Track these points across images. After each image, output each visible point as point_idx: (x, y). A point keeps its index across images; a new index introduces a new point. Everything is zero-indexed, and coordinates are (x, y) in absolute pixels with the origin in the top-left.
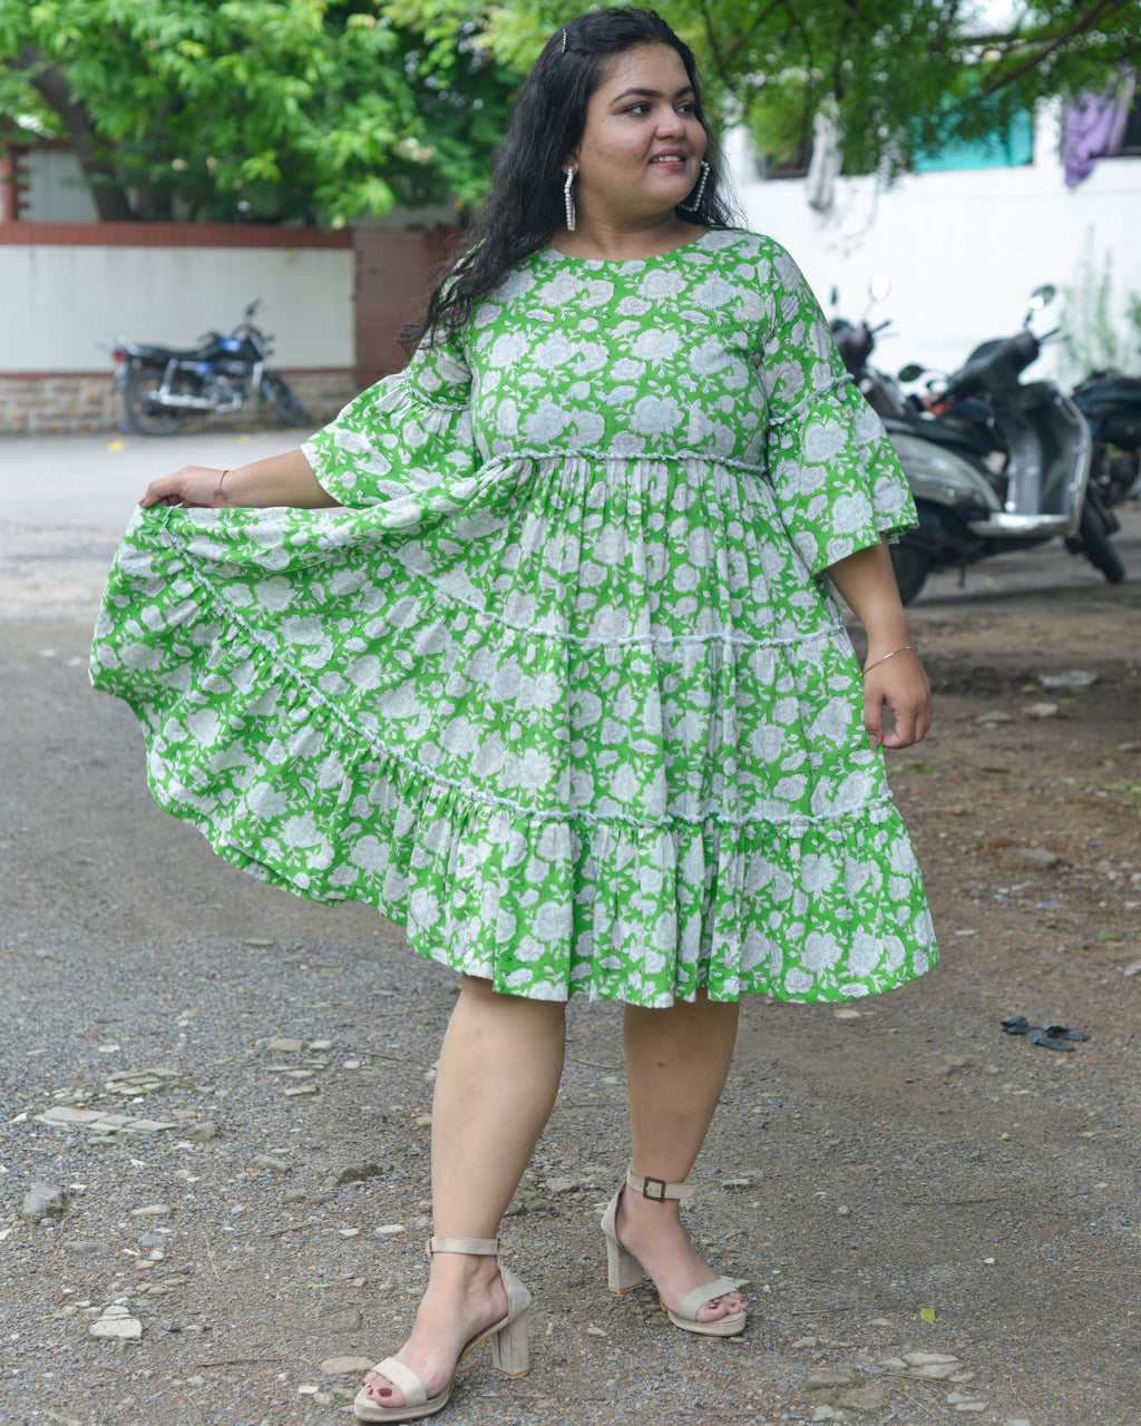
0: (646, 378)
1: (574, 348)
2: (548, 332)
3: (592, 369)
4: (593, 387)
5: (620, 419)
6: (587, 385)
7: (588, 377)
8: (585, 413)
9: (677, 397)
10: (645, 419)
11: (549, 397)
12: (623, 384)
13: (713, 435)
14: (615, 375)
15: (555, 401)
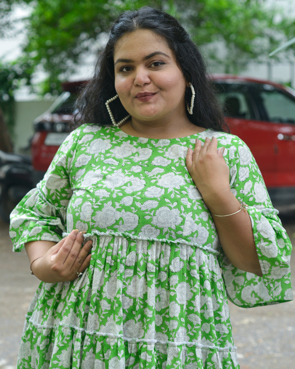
0: (164, 197)
1: (127, 179)
2: (114, 170)
3: (135, 190)
4: (135, 200)
5: (147, 218)
6: (131, 198)
7: (133, 194)
8: (129, 213)
9: (180, 209)
10: (161, 219)
11: (110, 203)
12: (151, 199)
13: (197, 232)
14: (147, 194)
15: (113, 205)
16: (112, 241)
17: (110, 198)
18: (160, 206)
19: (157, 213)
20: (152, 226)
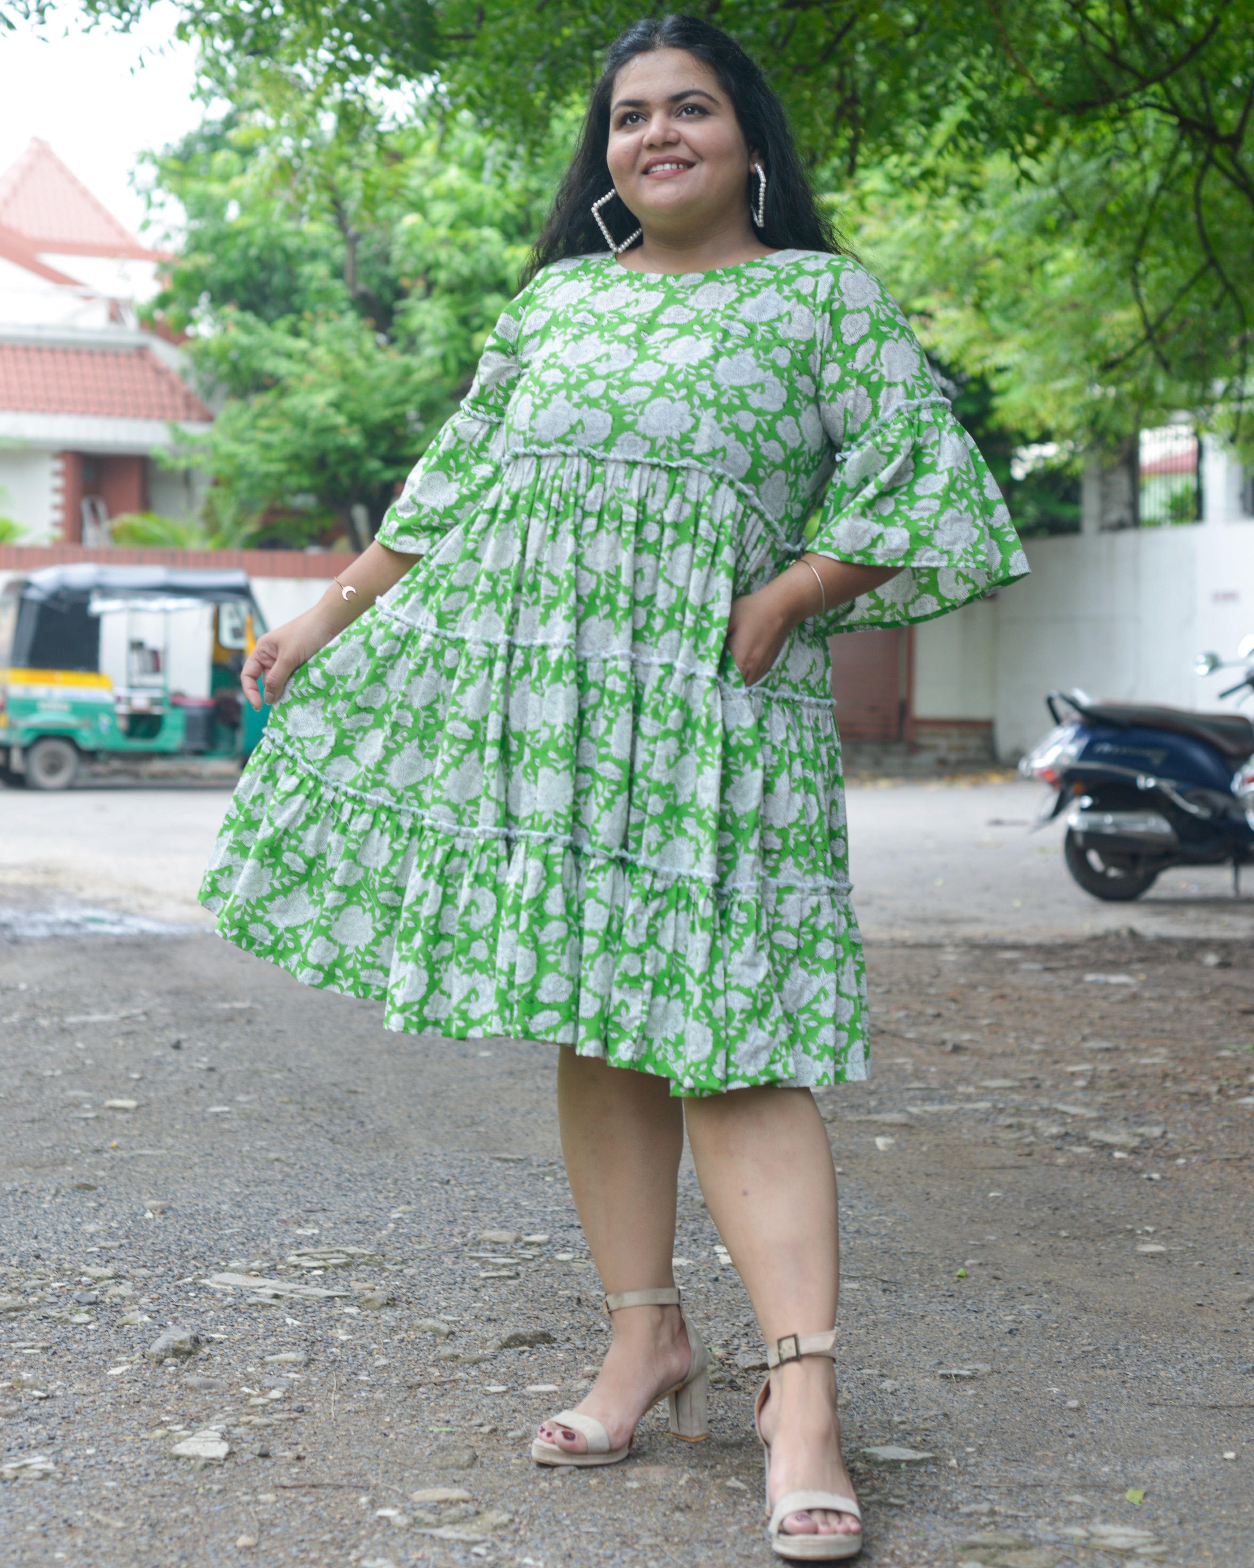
0: (664, 380)
1: (604, 349)
3: (613, 369)
4: (609, 386)
5: (629, 419)
6: (603, 384)
7: (607, 376)
8: (595, 411)
9: (690, 402)
10: (653, 421)
11: (563, 393)
12: (640, 384)
13: (723, 450)
14: (634, 376)
15: (568, 398)
17: (565, 385)
18: (653, 396)
19: (647, 410)
20: (637, 434)
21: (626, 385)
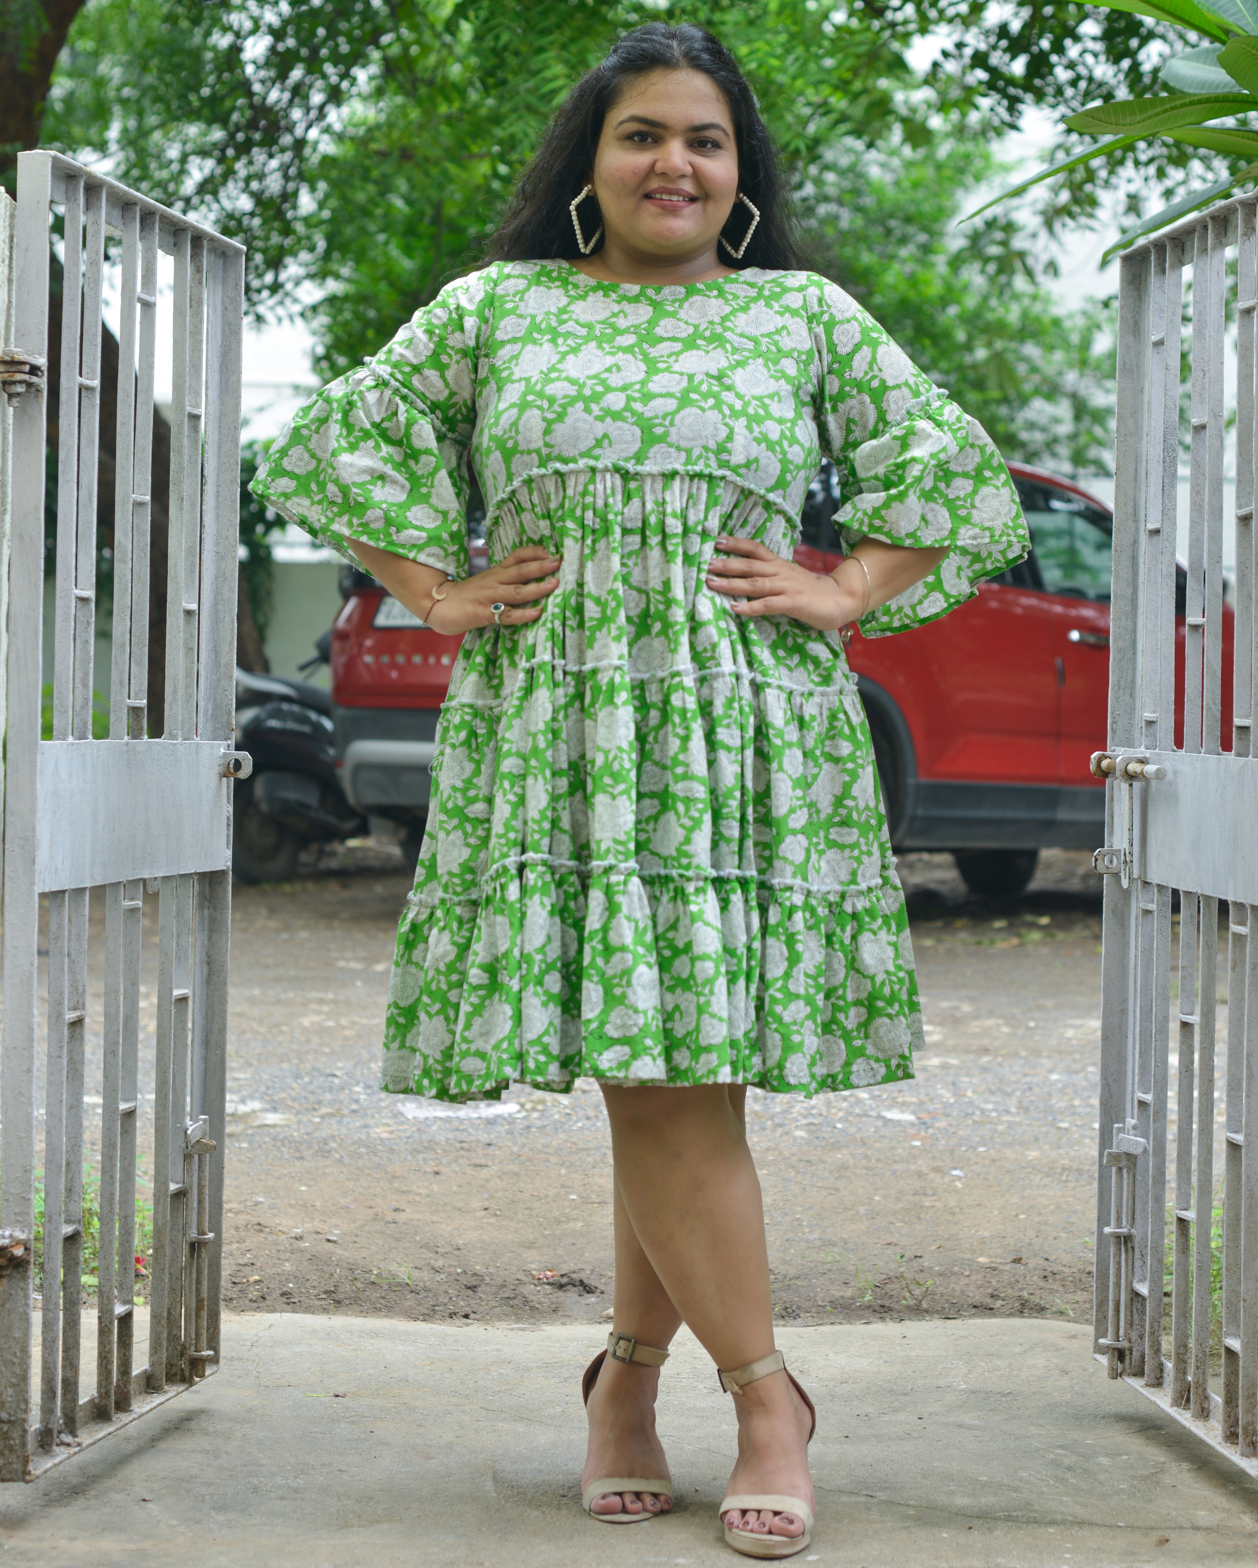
0: (687, 391)
1: (609, 361)
2: (580, 345)
3: (628, 381)
4: (629, 399)
5: (659, 431)
6: (622, 396)
7: (624, 389)
8: (620, 424)
9: (721, 411)
11: (580, 405)
12: (662, 396)
13: (756, 460)
14: (653, 387)
16: (592, 481)
17: (579, 397)
18: (681, 407)
19: (677, 421)
21: (648, 397)
